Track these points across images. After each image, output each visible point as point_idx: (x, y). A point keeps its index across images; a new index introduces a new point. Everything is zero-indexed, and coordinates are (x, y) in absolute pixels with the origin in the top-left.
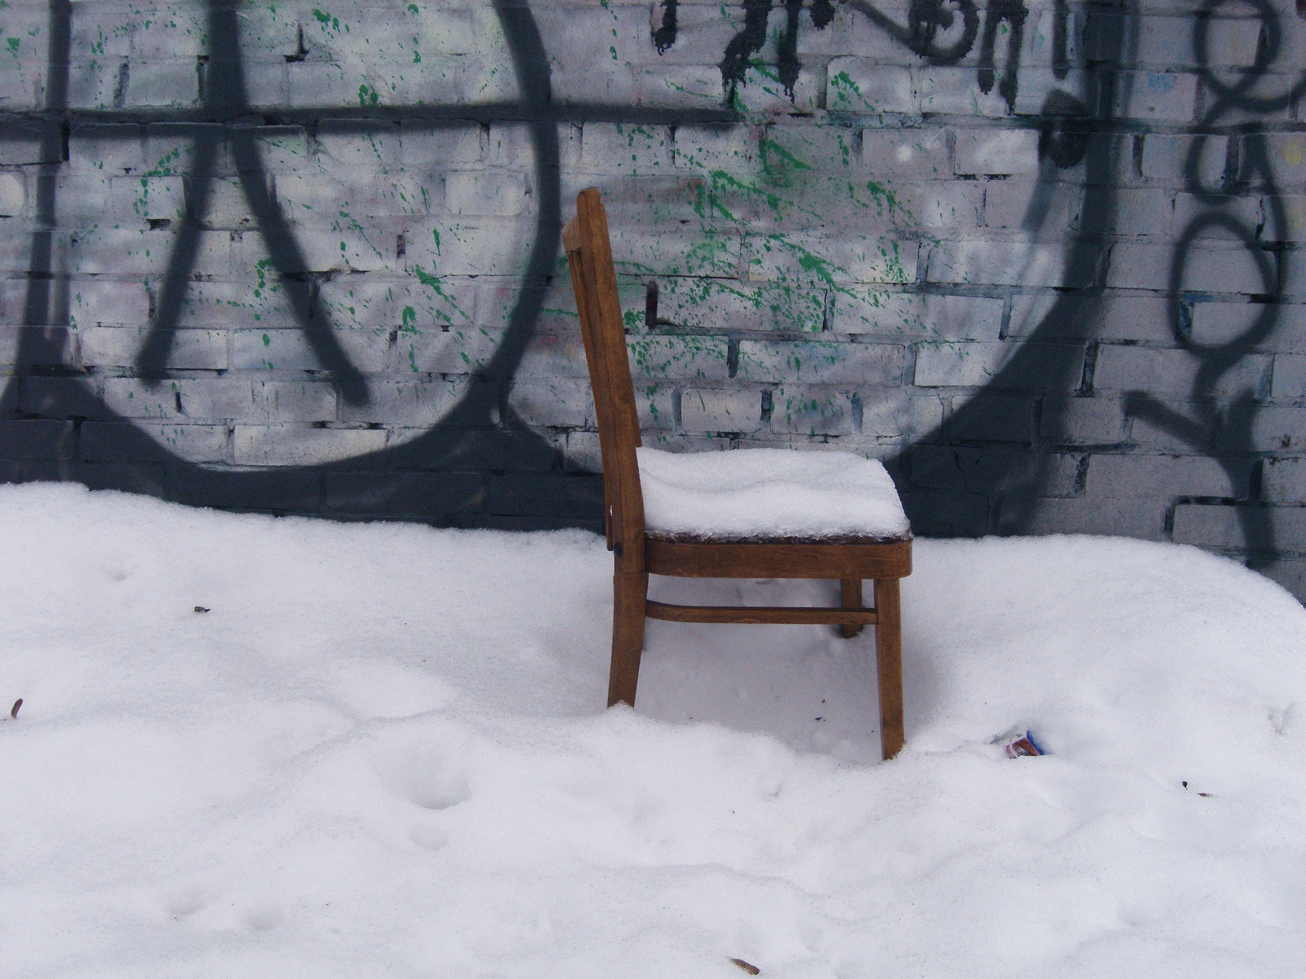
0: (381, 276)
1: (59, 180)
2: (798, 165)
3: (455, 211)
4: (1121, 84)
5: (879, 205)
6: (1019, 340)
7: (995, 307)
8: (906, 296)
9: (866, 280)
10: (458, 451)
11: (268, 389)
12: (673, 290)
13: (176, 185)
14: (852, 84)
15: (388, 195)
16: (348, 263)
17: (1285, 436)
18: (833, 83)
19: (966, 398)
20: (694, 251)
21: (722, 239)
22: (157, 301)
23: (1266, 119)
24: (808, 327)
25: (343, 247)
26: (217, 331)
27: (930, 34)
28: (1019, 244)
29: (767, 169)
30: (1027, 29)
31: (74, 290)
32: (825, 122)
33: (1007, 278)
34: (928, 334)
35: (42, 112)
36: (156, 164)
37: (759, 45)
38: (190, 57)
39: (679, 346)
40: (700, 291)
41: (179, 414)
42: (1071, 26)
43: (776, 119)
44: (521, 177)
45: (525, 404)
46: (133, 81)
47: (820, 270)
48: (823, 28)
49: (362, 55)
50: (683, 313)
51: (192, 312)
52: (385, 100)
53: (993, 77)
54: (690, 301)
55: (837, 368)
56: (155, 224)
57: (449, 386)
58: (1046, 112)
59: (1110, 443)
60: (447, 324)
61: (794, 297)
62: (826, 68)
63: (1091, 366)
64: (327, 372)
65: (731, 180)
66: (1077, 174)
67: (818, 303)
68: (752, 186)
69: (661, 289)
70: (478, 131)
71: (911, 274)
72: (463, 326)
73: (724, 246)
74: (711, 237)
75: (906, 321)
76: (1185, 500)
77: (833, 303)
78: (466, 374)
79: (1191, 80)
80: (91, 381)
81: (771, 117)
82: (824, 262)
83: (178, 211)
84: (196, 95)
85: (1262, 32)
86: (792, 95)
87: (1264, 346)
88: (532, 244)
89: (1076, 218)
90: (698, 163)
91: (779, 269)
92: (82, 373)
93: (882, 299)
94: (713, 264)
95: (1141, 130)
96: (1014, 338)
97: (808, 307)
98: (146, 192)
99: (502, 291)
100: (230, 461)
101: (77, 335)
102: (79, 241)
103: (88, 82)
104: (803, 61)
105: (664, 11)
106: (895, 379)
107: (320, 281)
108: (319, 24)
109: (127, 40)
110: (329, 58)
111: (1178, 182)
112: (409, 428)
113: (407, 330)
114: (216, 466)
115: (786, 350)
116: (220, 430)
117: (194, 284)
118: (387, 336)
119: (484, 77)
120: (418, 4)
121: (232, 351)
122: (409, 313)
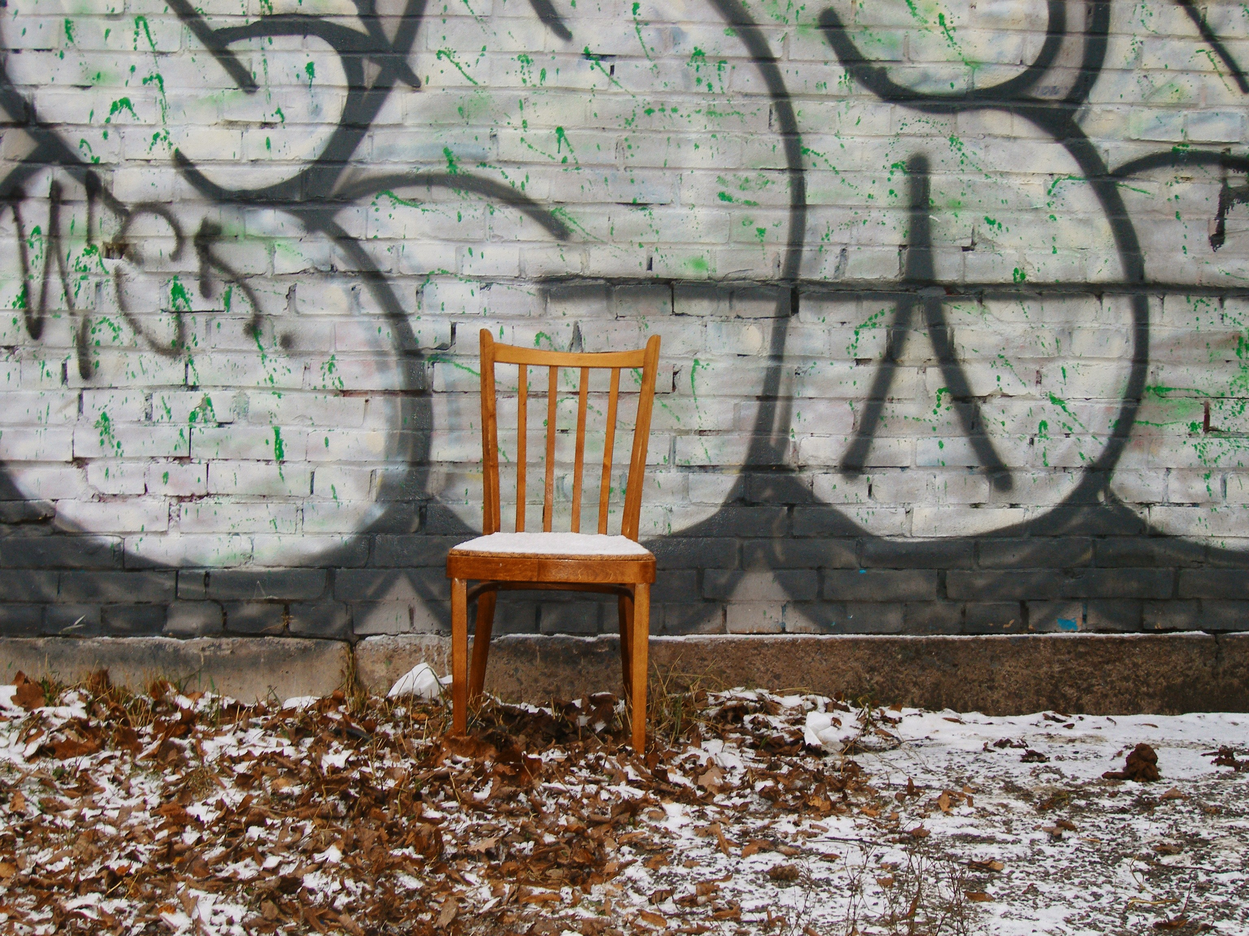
0: (1025, 398)
1: (789, 331)
3: (1077, 354)
10: (1074, 522)
11: (939, 481)
12: (1220, 407)
13: (881, 334)
15: (1033, 343)
16: (1000, 390)
20: (1235, 381)
22: (859, 419)
25: (998, 379)
26: (904, 439)
31: (795, 411)
35: (779, 280)
36: (867, 319)
38: (894, 245)
39: (1226, 445)
40: (1238, 408)
41: (870, 500)
44: (1124, 331)
45: (1122, 488)
46: (851, 261)
49: (1016, 248)
50: (1228, 423)
51: (886, 426)
52: (1031, 278)
54: (1232, 415)
56: (859, 362)
57: (1069, 475)
60: (1070, 432)
64: (983, 467)
69: (1212, 406)
70: (1094, 300)
72: (1081, 434)
74: (1246, 372)
78: (1082, 467)
80: (805, 476)
83: (879, 353)
84: (897, 272)
88: (1128, 377)
90: (1238, 323)
92: (793, 471)
94: (1247, 390)
98: (857, 339)
99: (1108, 409)
100: (907, 534)
101: (795, 442)
102: (802, 374)
103: (816, 261)
105: (1217, 223)
107: (980, 403)
108: (988, 226)
109: (848, 232)
110: (993, 248)
112: (1039, 507)
113: (1041, 437)
114: (896, 538)
116: (901, 511)
117: (887, 405)
118: (1028, 441)
119: (1100, 264)
120: (1057, 216)
121: (915, 453)
122: (1043, 424)
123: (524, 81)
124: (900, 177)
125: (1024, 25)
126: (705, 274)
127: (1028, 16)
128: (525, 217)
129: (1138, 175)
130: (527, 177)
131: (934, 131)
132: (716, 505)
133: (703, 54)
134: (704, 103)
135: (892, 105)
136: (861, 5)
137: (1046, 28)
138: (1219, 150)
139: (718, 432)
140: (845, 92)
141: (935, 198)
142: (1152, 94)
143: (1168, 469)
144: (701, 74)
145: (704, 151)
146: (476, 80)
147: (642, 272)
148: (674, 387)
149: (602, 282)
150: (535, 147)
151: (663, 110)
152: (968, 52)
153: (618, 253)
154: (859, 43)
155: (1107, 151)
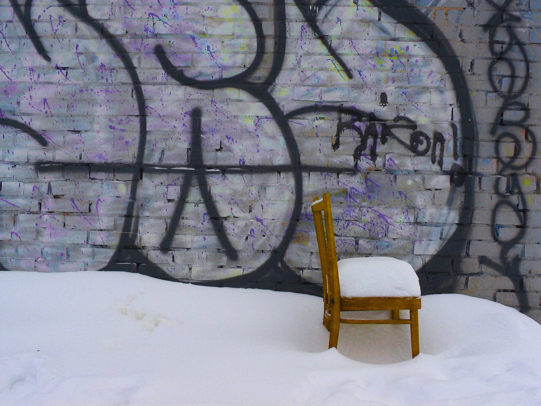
0: (243, 219)
1: (138, 186)
2: (377, 186)
3: (269, 198)
4: (474, 161)
5: (402, 198)
6: (446, 240)
7: (439, 229)
8: (410, 226)
9: (398, 221)
10: (266, 276)
11: (204, 255)
12: (337, 224)
13: (178, 188)
14: (393, 161)
15: (247, 193)
16: (233, 214)
17: (530, 270)
18: (387, 161)
19: (430, 258)
20: (344, 212)
21: (353, 208)
22: (168, 225)
23: (518, 172)
24: (380, 236)
25: (232, 209)
26: (188, 236)
27: (417, 147)
28: (445, 210)
29: (367, 187)
30: (445, 145)
31: (140, 222)
32: (385, 172)
33: (442, 221)
34: (418, 238)
35: (135, 164)
36: (172, 182)
37: (365, 149)
38: (185, 149)
40: (346, 225)
41: (173, 263)
42: (458, 144)
43: (370, 171)
44: (290, 188)
45: (289, 260)
46: (165, 156)
47: (384, 218)
48: (384, 144)
49: (240, 150)
51: (180, 229)
52: (247, 163)
53: (436, 159)
54: (343, 228)
55: (390, 249)
56: (169, 201)
57: (265, 254)
58: (452, 170)
59: (475, 272)
60: (265, 234)
61: (376, 227)
62: (385, 156)
63: (468, 248)
64: (224, 249)
65: (356, 190)
66: (461, 189)
67: (383, 229)
68: (363, 192)
70: (277, 174)
71: (412, 220)
72: (270, 235)
73: (354, 210)
74: (350, 208)
75: (411, 234)
76: (499, 291)
77: (388, 228)
78: (270, 250)
79: (495, 161)
80: (144, 251)
81: (368, 171)
82: (385, 216)
83: (178, 197)
84: (186, 160)
85: (515, 146)
86: (375, 164)
87: (521, 241)
88: (293, 209)
89: (462, 202)
90: (346, 185)
91: (371, 218)
92: (139, 248)
93: (403, 227)
94: (350, 216)
95: (481, 176)
96: (444, 239)
97: (380, 230)
98: (168, 190)
99: (283, 224)
100: (190, 279)
101: (140, 236)
102: (144, 206)
103: (150, 156)
104: (378, 154)
105: (336, 139)
106: (408, 252)
107: (223, 220)
108: (227, 140)
109: (164, 143)
110: (230, 150)
111: (492, 191)
112: (250, 268)
113: (251, 236)
114: (185, 280)
115: (373, 243)
116: (187, 268)
117: (181, 220)
118: (245, 238)
119: (279, 158)
120: (259, 135)
121: (192, 242)
122: (252, 231)
123: (31, 79)
124: (188, 119)
125: (246, 49)
126: (103, 161)
127: (247, 45)
128: (30, 137)
129: (298, 116)
130: (31, 120)
131: (204, 97)
132: (105, 262)
133: (105, 66)
134: (104, 87)
135: (186, 86)
136: (173, 43)
137: (256, 51)
138: (338, 105)
139: (108, 230)
140: (165, 81)
141: (204, 128)
142: (305, 79)
143: (312, 253)
144: (103, 75)
145: (104, 108)
146: (11, 78)
147: (77, 160)
148: (90, 210)
149: (61, 164)
150: (35, 107)
151: (87, 90)
152: (220, 61)
153: (67, 152)
154: (171, 59)
155: (283, 106)
